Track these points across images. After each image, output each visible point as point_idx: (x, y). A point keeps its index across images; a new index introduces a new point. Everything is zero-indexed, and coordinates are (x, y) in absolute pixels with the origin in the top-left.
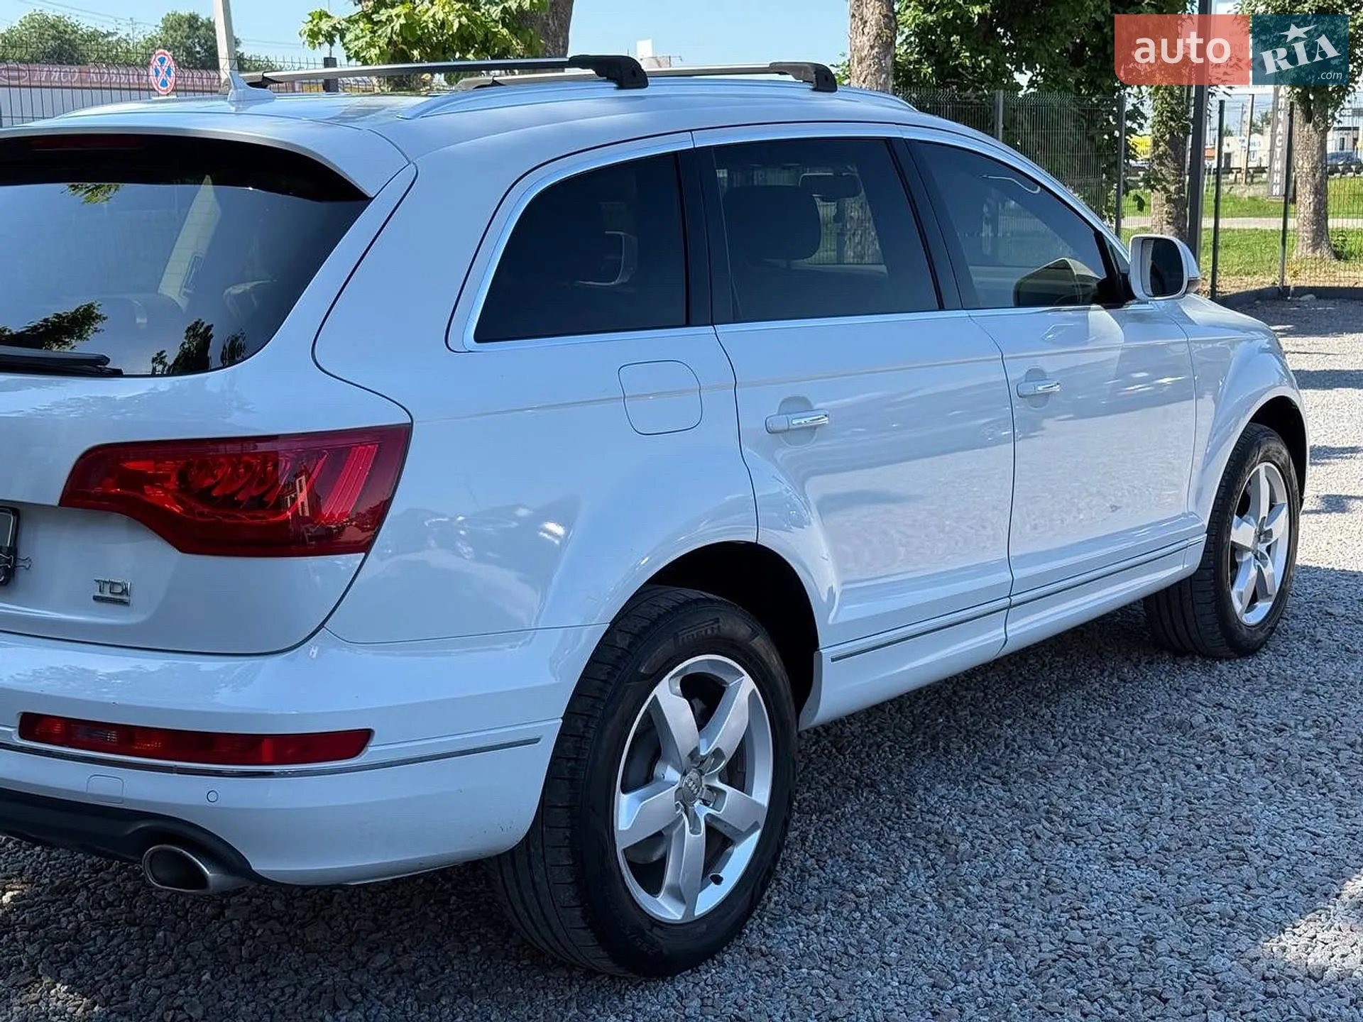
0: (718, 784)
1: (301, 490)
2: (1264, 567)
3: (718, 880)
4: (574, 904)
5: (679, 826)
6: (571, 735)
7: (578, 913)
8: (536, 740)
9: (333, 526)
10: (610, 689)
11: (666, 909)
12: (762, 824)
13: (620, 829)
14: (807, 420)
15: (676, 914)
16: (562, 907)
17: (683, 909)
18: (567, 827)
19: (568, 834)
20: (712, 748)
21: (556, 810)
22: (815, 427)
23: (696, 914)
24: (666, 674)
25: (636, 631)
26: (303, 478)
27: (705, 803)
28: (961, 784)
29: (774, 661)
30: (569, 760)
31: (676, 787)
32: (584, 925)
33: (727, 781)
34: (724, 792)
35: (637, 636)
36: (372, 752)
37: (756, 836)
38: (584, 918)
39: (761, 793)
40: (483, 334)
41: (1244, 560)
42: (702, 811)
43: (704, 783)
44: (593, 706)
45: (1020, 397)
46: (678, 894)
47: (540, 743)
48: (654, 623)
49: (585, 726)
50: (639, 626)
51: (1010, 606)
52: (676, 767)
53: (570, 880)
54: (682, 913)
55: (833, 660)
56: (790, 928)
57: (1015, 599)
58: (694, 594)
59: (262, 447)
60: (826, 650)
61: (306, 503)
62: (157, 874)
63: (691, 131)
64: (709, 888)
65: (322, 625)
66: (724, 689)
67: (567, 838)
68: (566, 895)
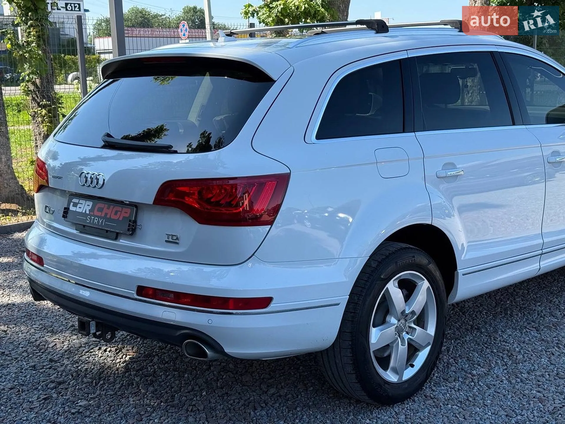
0: (413, 325)
1: (246, 199)
3: (412, 366)
4: (352, 372)
5: (397, 342)
6: (352, 303)
7: (354, 376)
8: (338, 304)
9: (258, 214)
10: (368, 284)
11: (391, 377)
12: (431, 343)
13: (372, 342)
14: (454, 172)
15: (394, 379)
16: (348, 374)
17: (398, 377)
18: (349, 341)
19: (350, 343)
20: (411, 310)
21: (346, 333)
22: (457, 176)
23: (403, 379)
24: (392, 279)
25: (379, 260)
26: (247, 195)
27: (407, 333)
28: (518, 330)
29: (438, 274)
30: (351, 312)
31: (395, 326)
32: (357, 381)
33: (416, 324)
34: (416, 329)
35: (380, 262)
36: (272, 307)
38: (356, 379)
39: (431, 330)
40: (319, 136)
42: (406, 337)
43: (407, 325)
44: (361, 291)
45: (549, 163)
46: (395, 371)
47: (340, 305)
48: (387, 257)
49: (358, 299)
50: (381, 258)
51: (542, 254)
52: (395, 318)
53: (351, 362)
55: (463, 275)
56: (443, 388)
57: (544, 251)
58: (404, 245)
59: (231, 182)
60: (460, 271)
61: (248, 205)
62: (188, 351)
63: (407, 50)
64: (409, 369)
65: (253, 254)
66: (416, 286)
67: (350, 345)
68: (349, 369)
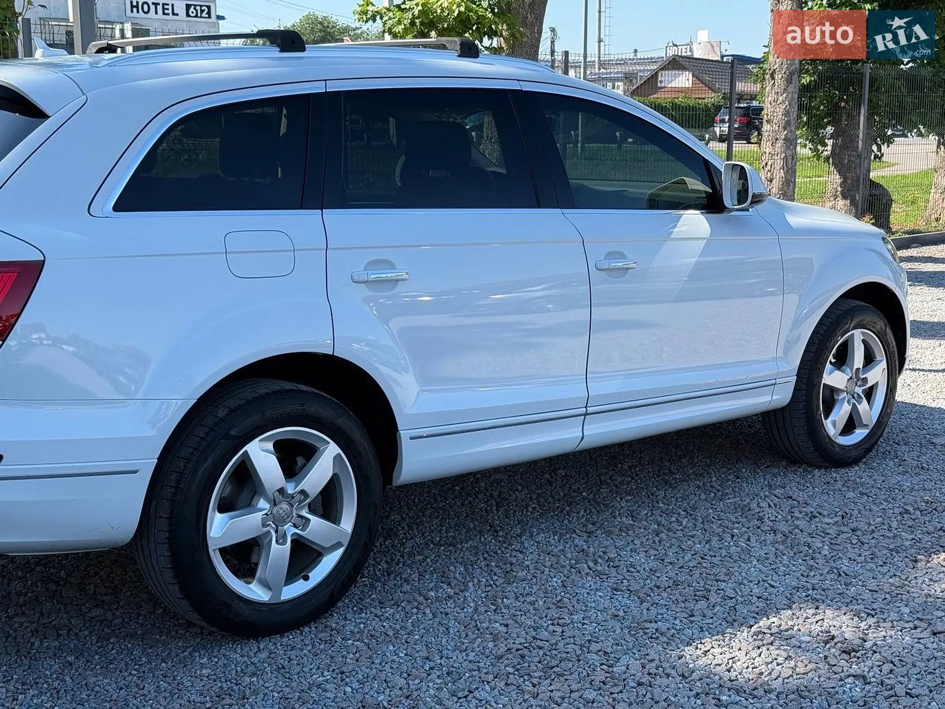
0: (305, 513)
2: (859, 404)
3: (306, 578)
4: (173, 582)
5: (269, 538)
7: (176, 588)
8: (135, 472)
11: (256, 593)
12: (346, 543)
13: (211, 535)
14: (393, 275)
15: (264, 597)
16: (169, 584)
17: (270, 594)
18: (167, 531)
19: (168, 535)
20: (299, 488)
21: (162, 519)
22: (397, 281)
23: (282, 599)
24: (258, 437)
25: (233, 407)
27: (295, 526)
29: (358, 435)
30: (172, 487)
31: (265, 512)
32: (183, 597)
33: (313, 512)
34: (308, 520)
35: (232, 410)
37: (339, 552)
38: (181, 592)
39: (347, 523)
40: (119, 207)
41: (840, 398)
42: (290, 530)
43: (294, 512)
44: (192, 454)
45: (597, 270)
46: (265, 585)
47: (138, 473)
48: (248, 402)
49: (185, 466)
50: (237, 404)
51: (586, 414)
52: (267, 499)
54: (269, 597)
55: (411, 439)
57: (590, 410)
58: (288, 385)
60: (404, 434)
63: (325, 80)
64: (297, 582)
66: (316, 451)
67: (167, 538)
68: (169, 576)
